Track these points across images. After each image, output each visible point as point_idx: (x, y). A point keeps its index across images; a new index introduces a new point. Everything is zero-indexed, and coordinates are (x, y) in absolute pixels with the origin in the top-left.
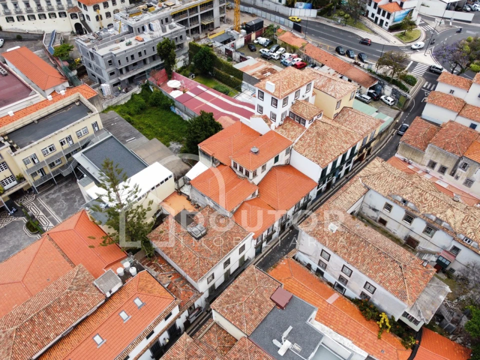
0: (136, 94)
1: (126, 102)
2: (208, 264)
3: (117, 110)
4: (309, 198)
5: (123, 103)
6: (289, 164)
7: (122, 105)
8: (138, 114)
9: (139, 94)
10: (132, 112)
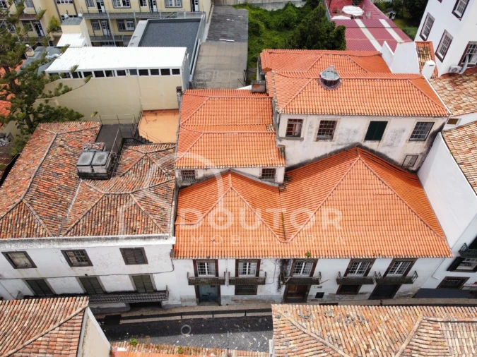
0: (294, 6)
1: (275, 10)
2: (23, 225)
3: (253, 12)
4: (410, 274)
5: (269, 9)
6: (416, 172)
7: (266, 11)
8: (278, 30)
9: (299, 8)
10: (272, 24)
